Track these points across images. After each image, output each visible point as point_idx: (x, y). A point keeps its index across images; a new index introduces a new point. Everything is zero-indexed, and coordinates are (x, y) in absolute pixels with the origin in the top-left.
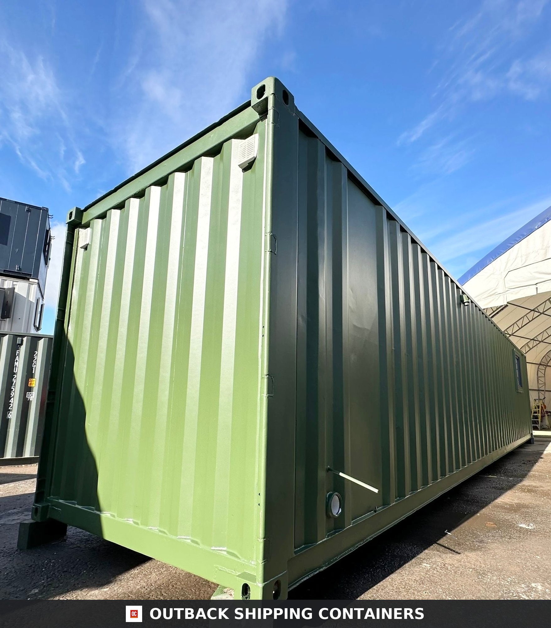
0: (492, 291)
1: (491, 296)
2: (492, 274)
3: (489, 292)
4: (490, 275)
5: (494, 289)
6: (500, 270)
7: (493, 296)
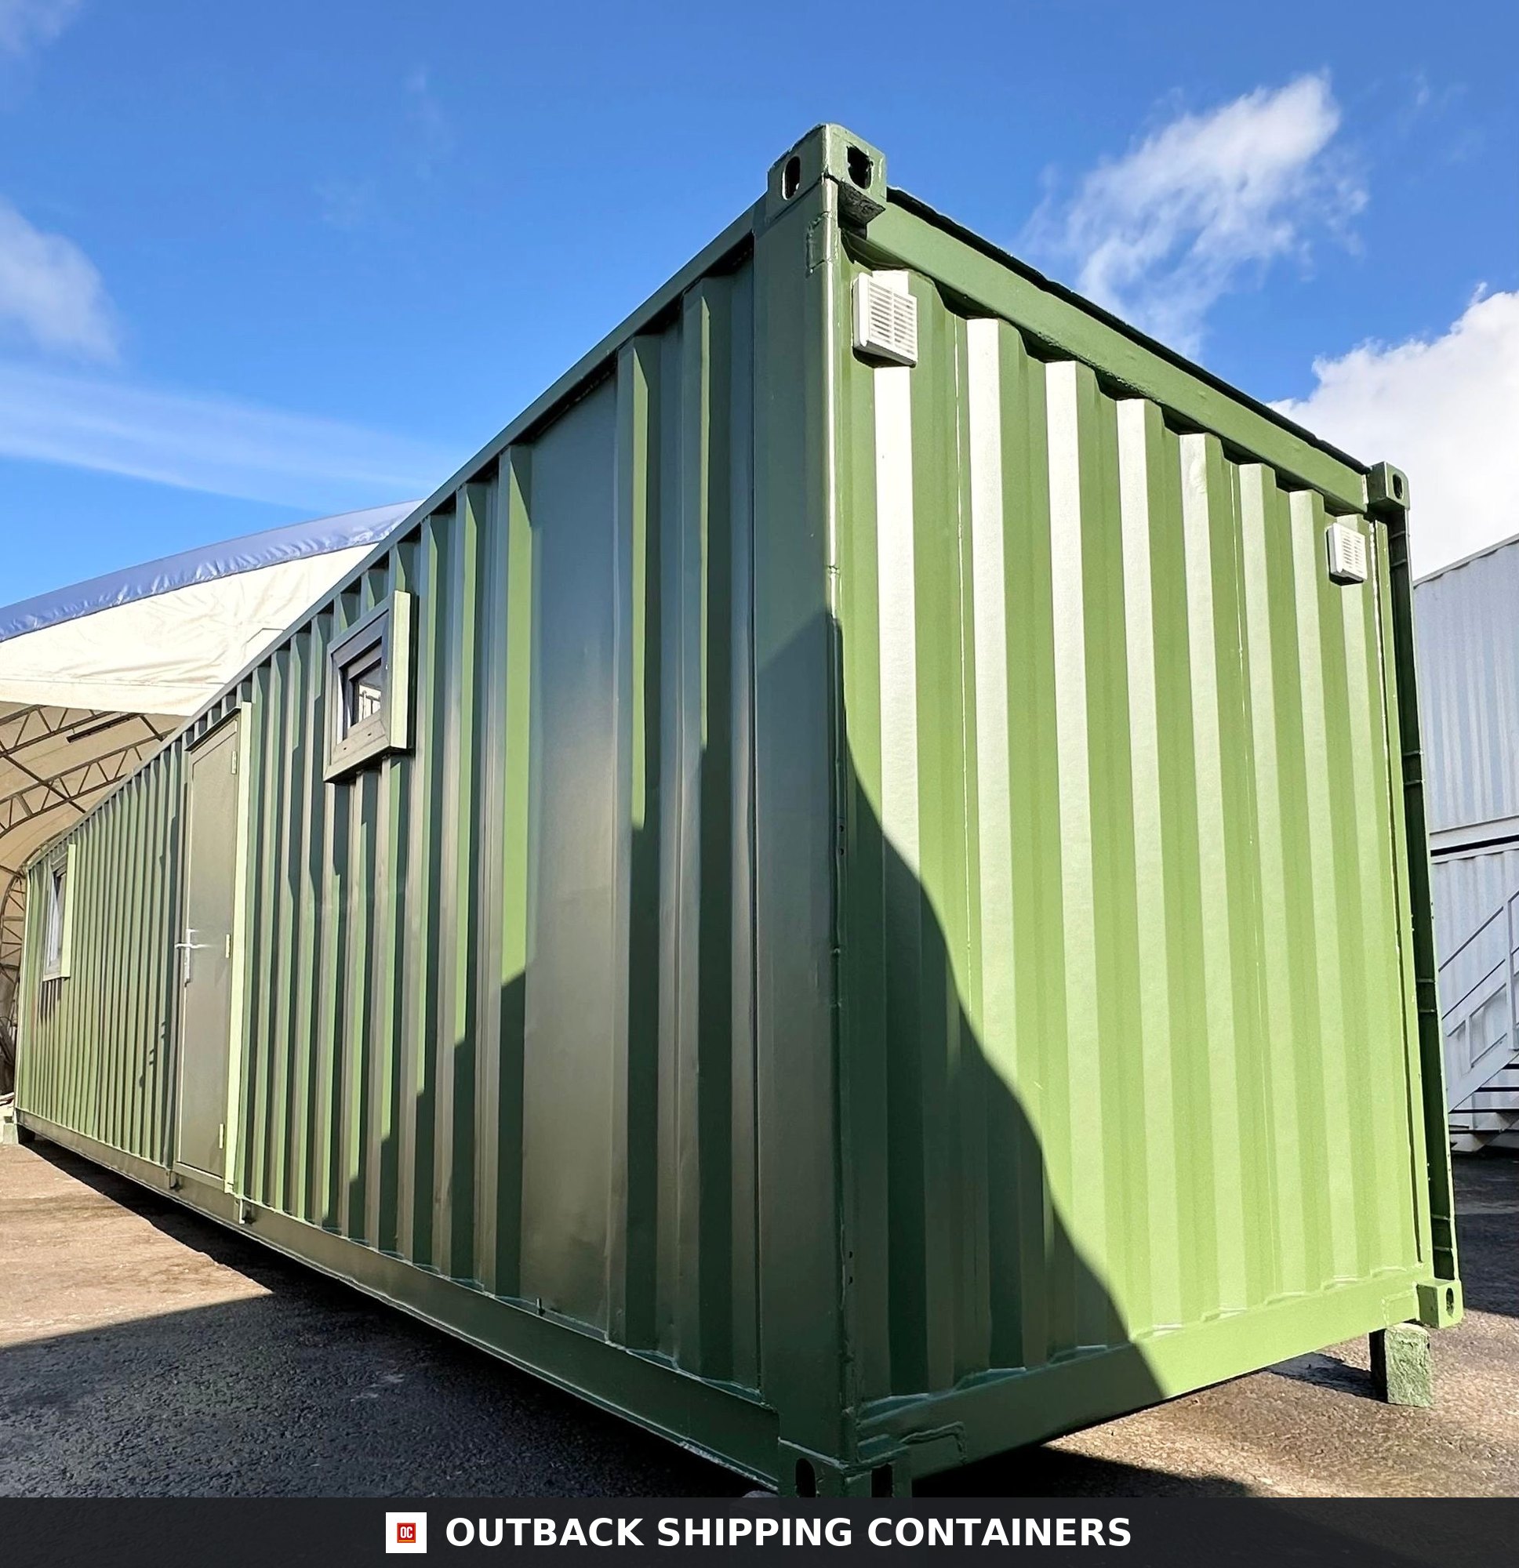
0: (199, 668)
1: (192, 680)
2: (205, 616)
3: (187, 666)
4: (201, 617)
5: (205, 662)
6: (235, 615)
7: (198, 685)
